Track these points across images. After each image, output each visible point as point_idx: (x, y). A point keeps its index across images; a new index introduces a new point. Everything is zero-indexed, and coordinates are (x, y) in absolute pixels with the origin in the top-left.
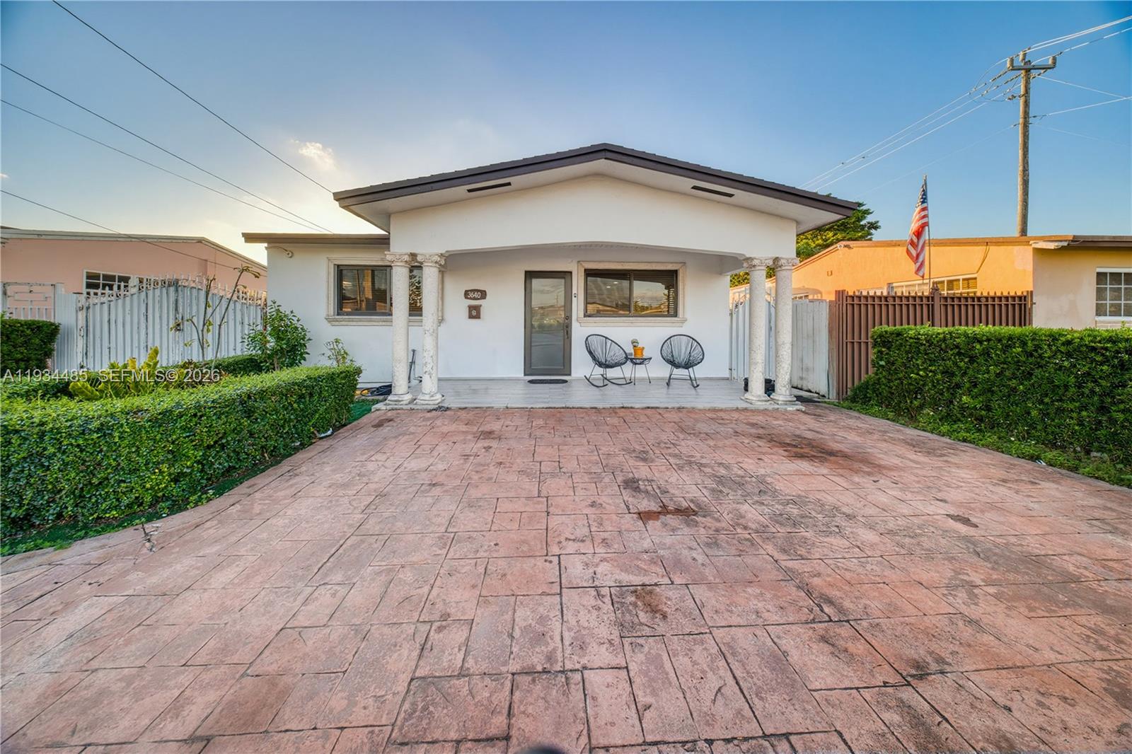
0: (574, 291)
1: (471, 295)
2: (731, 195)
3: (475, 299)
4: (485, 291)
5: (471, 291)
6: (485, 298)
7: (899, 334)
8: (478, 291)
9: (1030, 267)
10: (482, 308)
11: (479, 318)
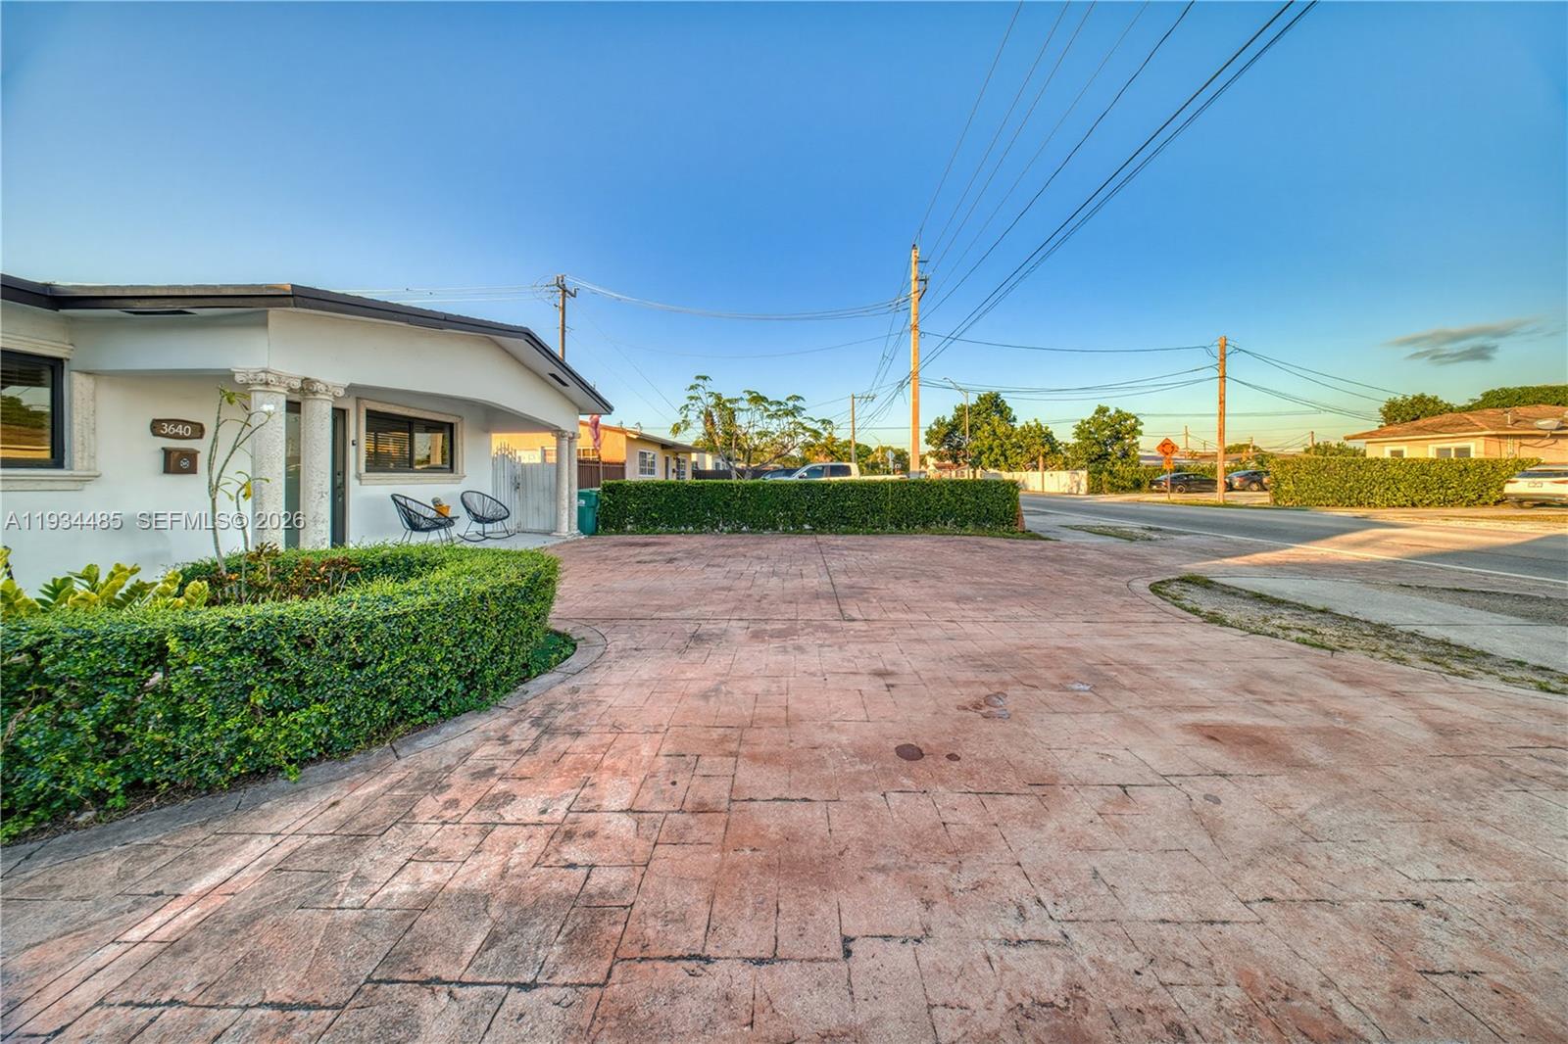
0: (352, 435)
1: (168, 429)
2: (565, 384)
3: (176, 437)
4: (201, 425)
5: (169, 421)
6: (201, 437)
7: (619, 485)
8: (185, 422)
9: (624, 446)
10: (199, 455)
11: (195, 473)
